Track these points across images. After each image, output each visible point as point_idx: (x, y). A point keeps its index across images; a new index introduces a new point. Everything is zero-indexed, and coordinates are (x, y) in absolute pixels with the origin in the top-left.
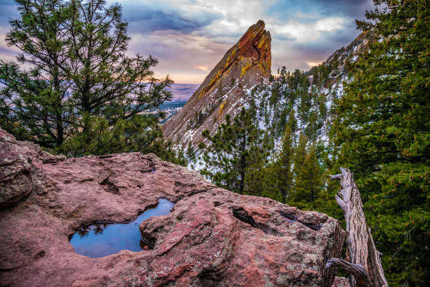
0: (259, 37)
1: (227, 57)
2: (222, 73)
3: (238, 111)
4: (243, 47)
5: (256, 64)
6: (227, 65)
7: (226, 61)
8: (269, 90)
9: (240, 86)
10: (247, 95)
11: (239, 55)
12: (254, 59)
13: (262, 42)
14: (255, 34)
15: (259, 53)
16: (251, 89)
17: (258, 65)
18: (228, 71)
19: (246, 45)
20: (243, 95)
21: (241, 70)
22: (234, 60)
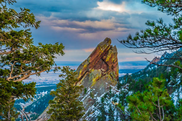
0: (106, 53)
1: (80, 70)
3: (90, 117)
4: (93, 61)
5: (105, 75)
6: (80, 76)
7: (79, 73)
8: (117, 97)
9: (91, 95)
10: (98, 103)
11: (90, 68)
12: (103, 70)
13: (109, 57)
14: (102, 50)
15: (108, 65)
16: (101, 97)
17: (107, 75)
18: (81, 81)
19: (96, 59)
20: (94, 102)
21: (92, 80)
22: (86, 72)
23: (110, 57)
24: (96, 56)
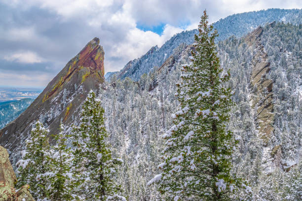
0: (95, 51)
2: (65, 80)
4: (83, 58)
5: (93, 73)
6: (69, 73)
11: (79, 65)
12: (92, 68)
14: (92, 48)
15: (96, 64)
18: (70, 78)
21: (81, 77)
22: (75, 69)
23: (99, 55)
24: (86, 53)
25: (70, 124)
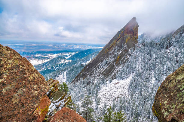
1: (119, 34)
2: (117, 41)
4: (126, 29)
5: (132, 37)
11: (125, 33)
12: (131, 35)
15: (133, 33)
16: (130, 49)
17: (133, 38)
20: (127, 52)
21: (125, 40)
22: (122, 35)
25: (119, 65)
